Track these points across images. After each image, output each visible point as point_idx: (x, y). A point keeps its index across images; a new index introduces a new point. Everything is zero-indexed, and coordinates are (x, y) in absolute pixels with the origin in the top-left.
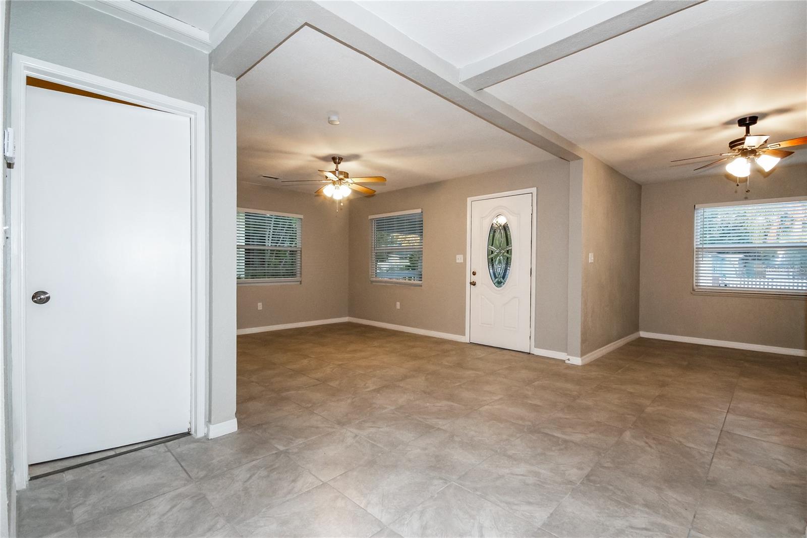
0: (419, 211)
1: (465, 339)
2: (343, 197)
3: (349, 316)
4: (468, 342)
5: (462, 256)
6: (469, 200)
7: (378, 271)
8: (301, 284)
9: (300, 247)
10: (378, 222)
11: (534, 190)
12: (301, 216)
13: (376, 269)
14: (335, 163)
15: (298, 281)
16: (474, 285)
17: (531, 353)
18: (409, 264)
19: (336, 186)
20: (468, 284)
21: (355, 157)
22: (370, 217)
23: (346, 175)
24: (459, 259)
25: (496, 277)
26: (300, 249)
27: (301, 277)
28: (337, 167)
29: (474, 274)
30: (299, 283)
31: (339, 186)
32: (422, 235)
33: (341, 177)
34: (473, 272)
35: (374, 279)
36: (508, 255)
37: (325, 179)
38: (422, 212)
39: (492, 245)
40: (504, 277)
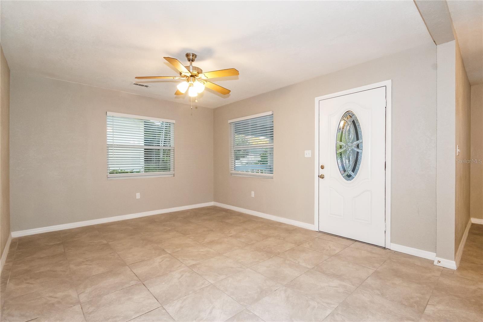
0: (270, 113)
1: (314, 227)
2: (198, 94)
3: (214, 201)
4: (317, 230)
5: (310, 152)
6: (317, 99)
7: (236, 165)
8: (174, 176)
9: (173, 146)
10: (236, 125)
11: (388, 83)
12: (174, 121)
13: (235, 163)
14: (189, 60)
15: (172, 174)
16: (323, 178)
17: (387, 247)
18: (260, 159)
19: (190, 82)
20: (316, 178)
21: (208, 53)
22: (230, 121)
23: (200, 71)
24: (308, 154)
25: (345, 171)
26: (173, 148)
27: (174, 171)
28: (191, 64)
29: (322, 167)
30: (173, 175)
31: (192, 82)
32: (273, 139)
33: (195, 73)
34: (322, 166)
35: (233, 172)
36: (358, 150)
37: (179, 75)
38: (273, 114)
39: (341, 141)
40: (353, 170)
